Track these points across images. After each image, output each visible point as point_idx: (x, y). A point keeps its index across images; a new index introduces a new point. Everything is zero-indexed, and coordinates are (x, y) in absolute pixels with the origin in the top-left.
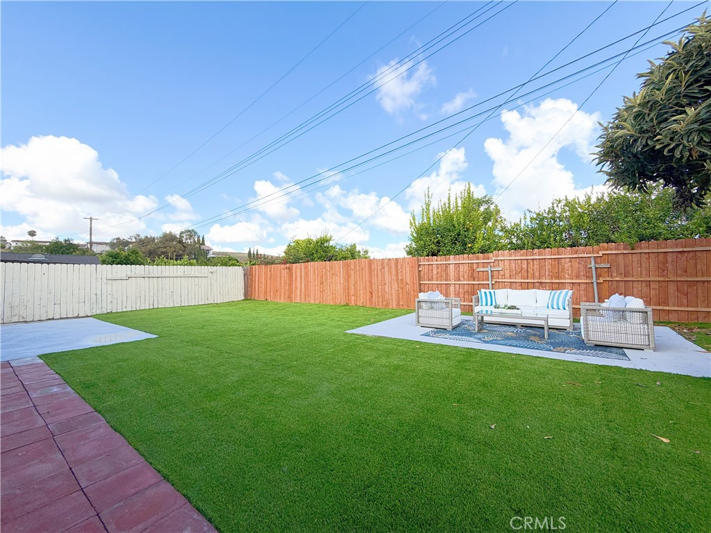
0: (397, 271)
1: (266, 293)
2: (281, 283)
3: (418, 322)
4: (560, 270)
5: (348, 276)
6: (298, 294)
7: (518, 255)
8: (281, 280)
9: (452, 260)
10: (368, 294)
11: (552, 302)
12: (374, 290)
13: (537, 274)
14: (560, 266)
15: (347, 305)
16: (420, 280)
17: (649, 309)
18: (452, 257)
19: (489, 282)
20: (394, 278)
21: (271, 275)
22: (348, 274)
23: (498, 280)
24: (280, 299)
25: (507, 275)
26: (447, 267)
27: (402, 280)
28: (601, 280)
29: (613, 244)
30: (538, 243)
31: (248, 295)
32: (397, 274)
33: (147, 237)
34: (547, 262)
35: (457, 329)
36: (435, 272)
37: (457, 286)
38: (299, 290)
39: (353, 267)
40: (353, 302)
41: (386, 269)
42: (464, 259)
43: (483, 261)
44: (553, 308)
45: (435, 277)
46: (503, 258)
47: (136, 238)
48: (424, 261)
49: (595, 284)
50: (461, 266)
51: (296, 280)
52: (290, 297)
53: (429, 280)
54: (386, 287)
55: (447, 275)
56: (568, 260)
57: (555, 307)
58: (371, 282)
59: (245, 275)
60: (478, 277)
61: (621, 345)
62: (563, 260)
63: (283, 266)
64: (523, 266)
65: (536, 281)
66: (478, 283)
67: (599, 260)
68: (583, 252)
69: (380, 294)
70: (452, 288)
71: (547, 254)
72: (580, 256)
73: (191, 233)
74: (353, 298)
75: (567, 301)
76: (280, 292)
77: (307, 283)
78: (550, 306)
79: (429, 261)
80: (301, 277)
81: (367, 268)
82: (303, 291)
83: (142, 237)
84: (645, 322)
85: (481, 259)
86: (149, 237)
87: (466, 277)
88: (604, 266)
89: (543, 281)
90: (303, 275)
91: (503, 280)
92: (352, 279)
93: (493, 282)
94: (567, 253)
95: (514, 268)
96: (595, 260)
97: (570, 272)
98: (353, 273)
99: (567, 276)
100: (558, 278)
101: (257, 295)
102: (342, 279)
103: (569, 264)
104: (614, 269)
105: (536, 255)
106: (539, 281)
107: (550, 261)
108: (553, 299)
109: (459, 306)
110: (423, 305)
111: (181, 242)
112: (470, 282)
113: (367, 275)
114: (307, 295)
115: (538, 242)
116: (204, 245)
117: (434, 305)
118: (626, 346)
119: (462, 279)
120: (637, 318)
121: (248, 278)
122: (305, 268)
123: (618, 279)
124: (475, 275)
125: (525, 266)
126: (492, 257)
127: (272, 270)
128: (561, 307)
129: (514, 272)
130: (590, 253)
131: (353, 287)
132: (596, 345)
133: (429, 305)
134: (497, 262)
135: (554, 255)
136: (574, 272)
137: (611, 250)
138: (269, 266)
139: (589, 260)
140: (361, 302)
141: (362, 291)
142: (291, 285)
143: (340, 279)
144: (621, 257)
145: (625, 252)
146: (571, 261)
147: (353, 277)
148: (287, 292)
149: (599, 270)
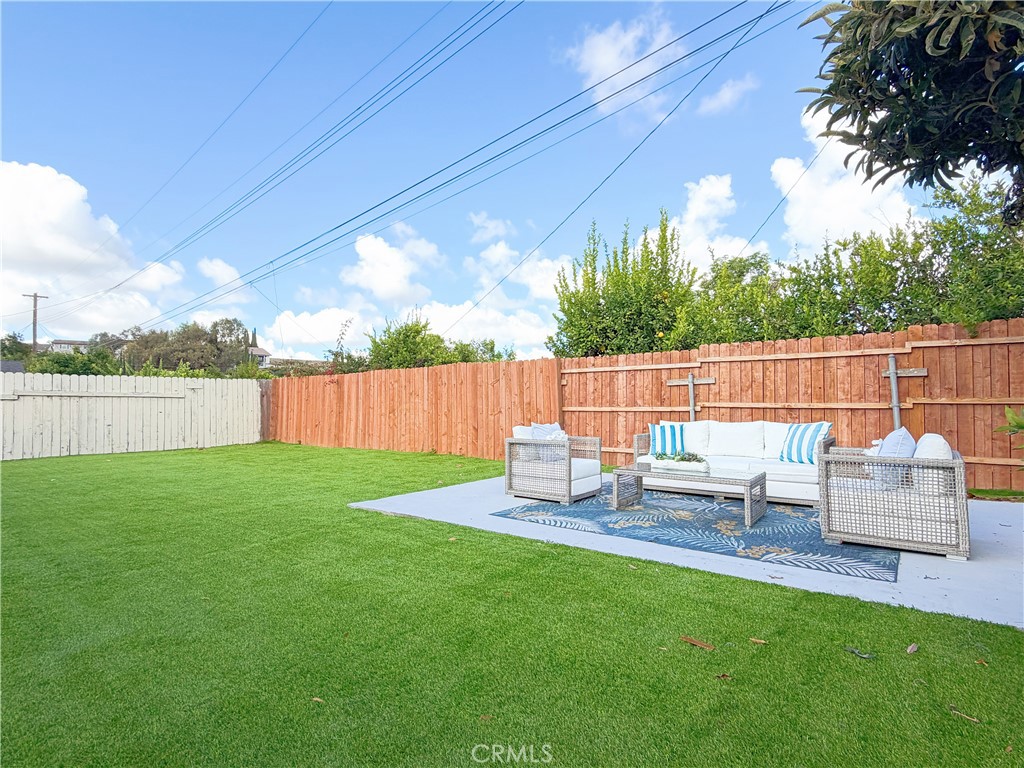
0: (521, 386)
1: (298, 430)
2: (324, 411)
3: (511, 487)
4: (828, 383)
5: (437, 397)
6: (353, 431)
7: (749, 353)
8: (323, 405)
9: (623, 362)
10: (471, 431)
11: (790, 448)
12: (480, 423)
13: (782, 392)
14: (827, 374)
15: (434, 452)
16: (562, 404)
17: (959, 462)
18: (622, 357)
19: (690, 409)
20: (517, 400)
21: (309, 396)
22: (436, 393)
23: (707, 404)
24: (322, 442)
25: (725, 394)
26: (612, 378)
27: (529, 404)
28: (908, 404)
29: (935, 326)
30: (793, 329)
31: (269, 432)
32: (522, 392)
33: (154, 332)
34: (802, 366)
35: (583, 504)
36: (591, 388)
37: (631, 416)
38: (353, 423)
39: (445, 380)
40: (444, 448)
41: (503, 382)
42: (644, 361)
43: (679, 365)
44: (791, 460)
45: (590, 397)
46: (717, 359)
47: (133, 334)
48: (571, 366)
49: (896, 412)
50: (638, 374)
51: (349, 404)
52: (338, 438)
53: (581, 404)
54: (502, 417)
55: (612, 393)
56: (843, 362)
57: (795, 457)
58: (475, 409)
59: (262, 396)
60: (670, 398)
61: (897, 545)
62: (834, 360)
63: (327, 378)
64: (756, 374)
65: (779, 405)
66: (669, 409)
67: (904, 361)
68: (874, 345)
69: (491, 433)
70: (621, 419)
71: (804, 349)
72: (867, 352)
73: (231, 325)
74: (444, 439)
75: (816, 446)
76: (323, 427)
77: (368, 409)
78: (785, 456)
79: (579, 365)
80: (357, 398)
81: (469, 381)
82: (360, 426)
83: (146, 331)
84: (951, 491)
85: (675, 360)
86: (158, 332)
87: (647, 397)
88: (916, 373)
89: (793, 405)
90: (361, 395)
91: (717, 405)
92: (444, 403)
93: (698, 409)
94: (840, 347)
95: (738, 379)
96: (896, 361)
97: (847, 386)
98: (445, 390)
99: (841, 395)
100: (824, 398)
101: (284, 435)
102: (426, 402)
103: (846, 370)
104: (935, 379)
105: (782, 350)
106: (786, 405)
107: (808, 363)
108: (791, 442)
109: (598, 454)
110: (521, 450)
111: (213, 341)
112: (655, 409)
113: (470, 395)
114: (366, 434)
115: (793, 327)
116: (256, 346)
117: (543, 452)
118: (906, 546)
119: (639, 402)
120: (932, 481)
121: (268, 401)
122: (365, 382)
123: (943, 400)
124: (665, 393)
125: (759, 375)
126: (697, 356)
127: (311, 386)
128: (805, 459)
129: (738, 388)
130: (887, 347)
131: (444, 418)
132: (844, 543)
133: (532, 451)
134: (705, 367)
135: (817, 351)
136: (855, 387)
137: (931, 339)
138: (304, 379)
139: (884, 359)
140: (459, 447)
141: (460, 426)
142: (340, 414)
143: (423, 404)
144: (950, 355)
145: (958, 342)
146: (849, 364)
147: (444, 398)
148: (333, 428)
149: (905, 383)
